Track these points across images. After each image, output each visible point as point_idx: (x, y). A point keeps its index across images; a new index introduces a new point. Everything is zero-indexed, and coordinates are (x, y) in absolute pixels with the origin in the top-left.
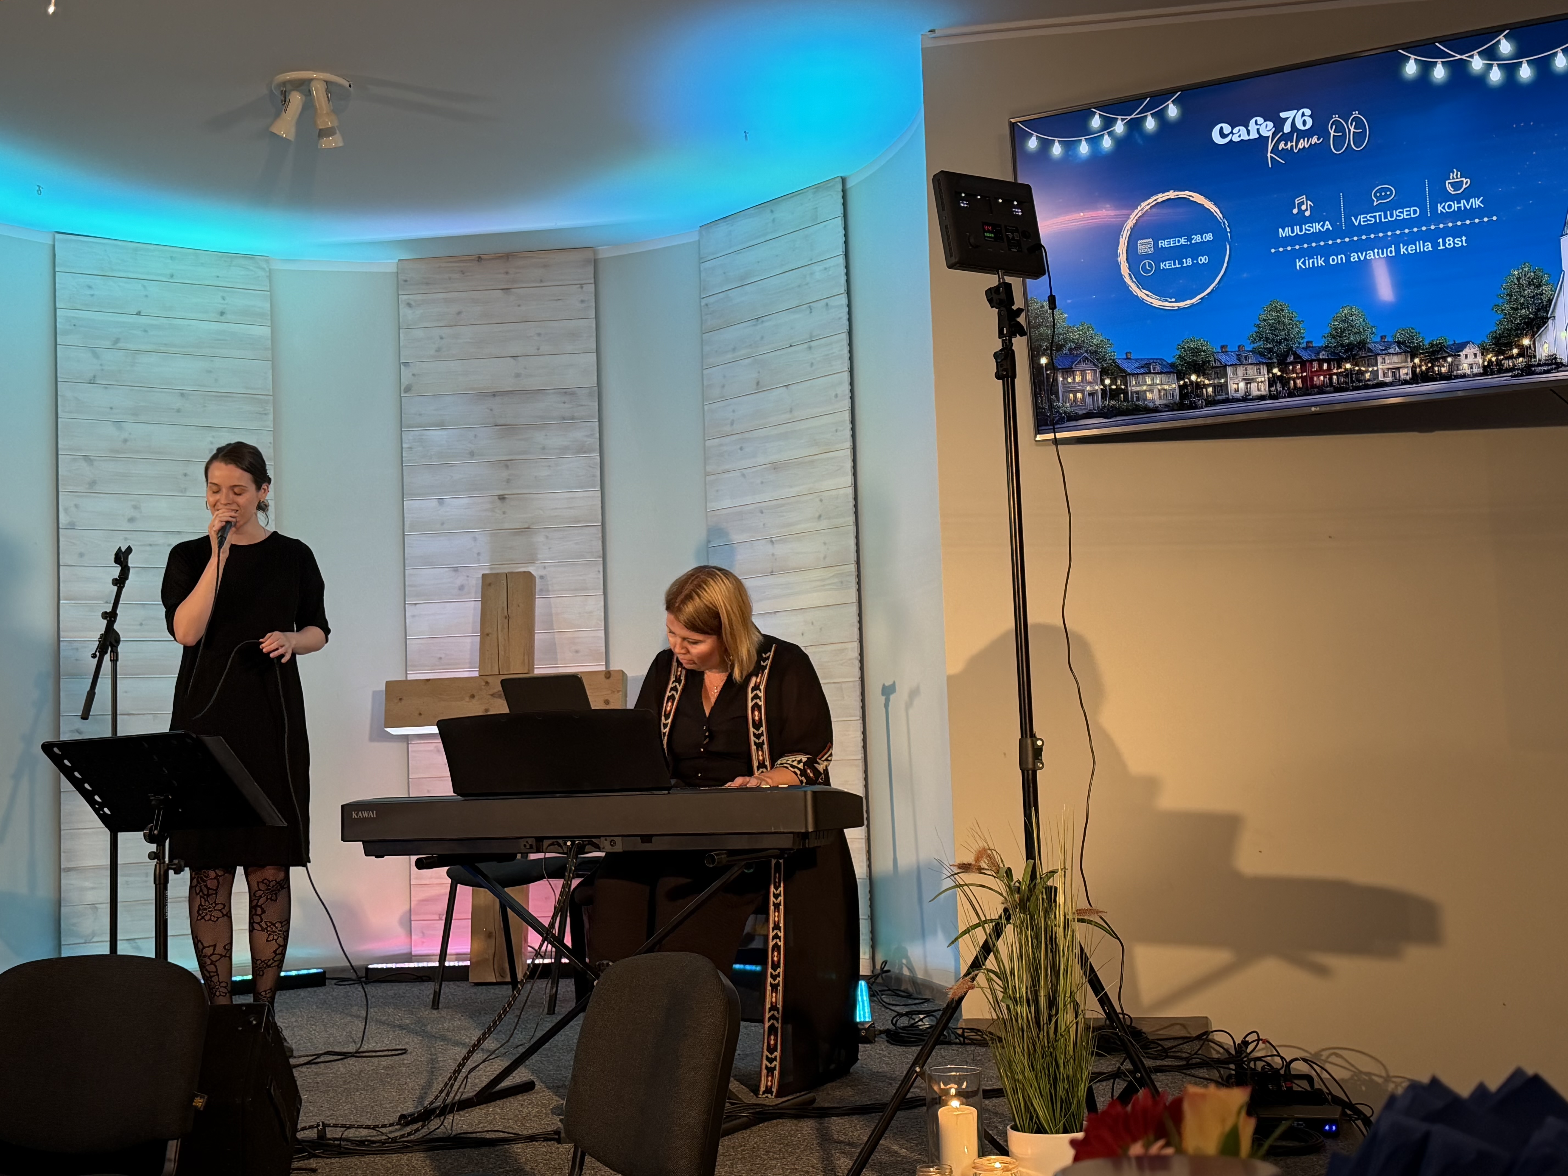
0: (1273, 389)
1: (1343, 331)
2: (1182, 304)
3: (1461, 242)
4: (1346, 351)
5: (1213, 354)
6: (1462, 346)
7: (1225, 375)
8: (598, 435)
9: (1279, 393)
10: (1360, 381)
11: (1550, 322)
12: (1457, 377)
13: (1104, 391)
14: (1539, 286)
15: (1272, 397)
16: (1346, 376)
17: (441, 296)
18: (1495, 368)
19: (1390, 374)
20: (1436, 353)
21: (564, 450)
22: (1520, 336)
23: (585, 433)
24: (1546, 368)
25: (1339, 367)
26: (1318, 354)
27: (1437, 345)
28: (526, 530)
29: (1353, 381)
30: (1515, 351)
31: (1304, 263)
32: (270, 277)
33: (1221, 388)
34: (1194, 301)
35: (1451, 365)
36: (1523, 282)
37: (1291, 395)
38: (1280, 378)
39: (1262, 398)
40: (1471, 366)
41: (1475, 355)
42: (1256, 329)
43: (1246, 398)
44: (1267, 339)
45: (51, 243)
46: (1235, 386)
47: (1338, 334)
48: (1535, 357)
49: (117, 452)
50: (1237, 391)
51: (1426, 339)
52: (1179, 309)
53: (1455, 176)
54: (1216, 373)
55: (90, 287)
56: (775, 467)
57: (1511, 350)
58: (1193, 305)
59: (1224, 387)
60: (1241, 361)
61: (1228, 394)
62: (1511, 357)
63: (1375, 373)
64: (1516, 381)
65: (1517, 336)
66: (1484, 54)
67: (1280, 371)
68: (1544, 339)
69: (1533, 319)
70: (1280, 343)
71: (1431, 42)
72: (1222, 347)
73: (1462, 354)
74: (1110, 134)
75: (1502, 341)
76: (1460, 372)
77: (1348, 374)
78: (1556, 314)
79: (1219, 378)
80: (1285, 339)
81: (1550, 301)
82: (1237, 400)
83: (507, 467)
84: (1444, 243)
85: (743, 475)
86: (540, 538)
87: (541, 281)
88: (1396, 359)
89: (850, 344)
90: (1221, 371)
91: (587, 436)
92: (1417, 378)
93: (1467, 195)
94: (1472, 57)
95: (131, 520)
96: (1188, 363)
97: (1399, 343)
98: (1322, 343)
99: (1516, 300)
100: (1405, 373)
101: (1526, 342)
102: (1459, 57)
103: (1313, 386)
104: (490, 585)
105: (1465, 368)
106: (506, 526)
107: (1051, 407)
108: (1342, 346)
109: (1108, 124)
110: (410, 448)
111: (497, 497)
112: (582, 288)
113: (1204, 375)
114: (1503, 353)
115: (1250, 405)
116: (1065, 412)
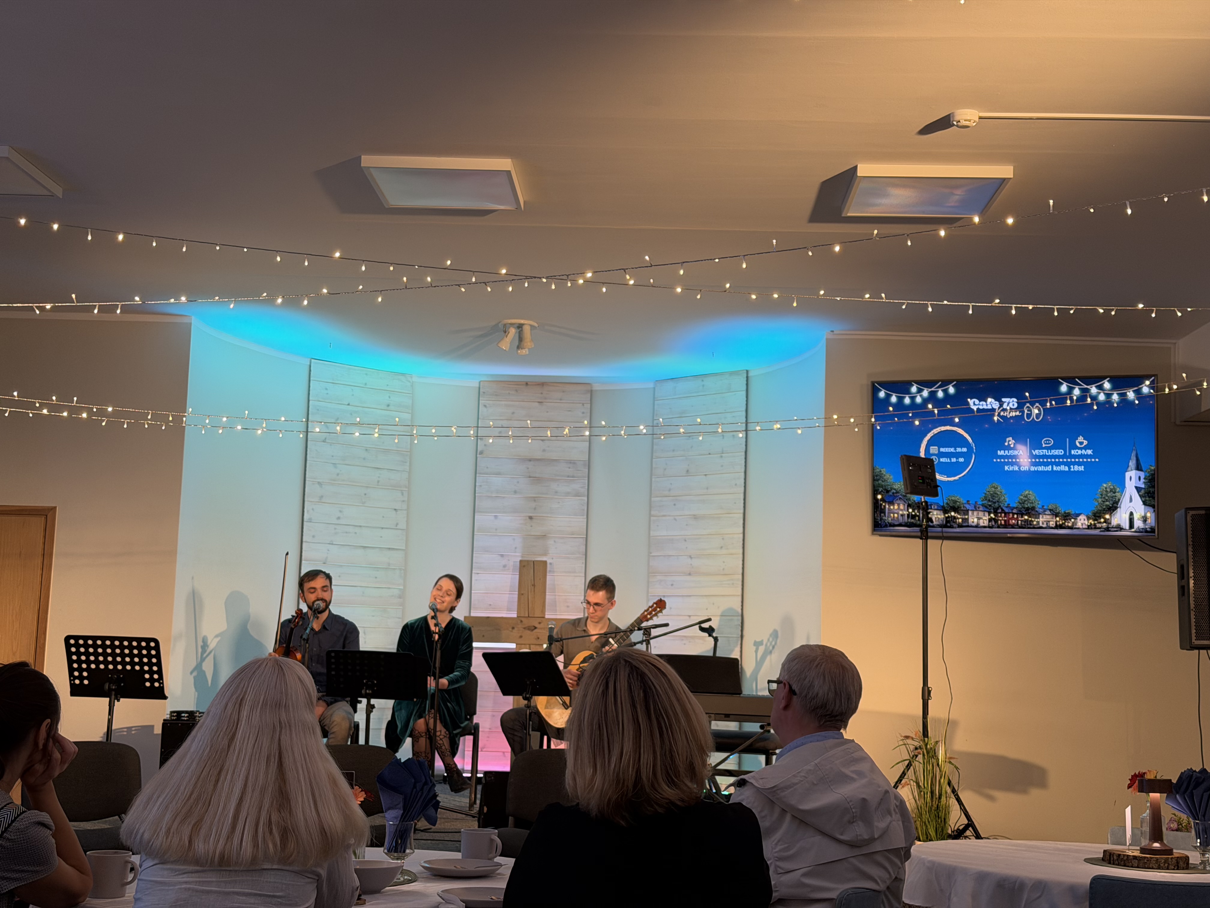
0: (990, 523)
1: (1025, 501)
2: (949, 479)
3: (1082, 468)
4: (1026, 511)
5: (963, 504)
6: (1078, 515)
7: (968, 514)
8: (587, 488)
9: (993, 525)
10: (1031, 525)
11: (1119, 509)
12: (1076, 528)
13: (908, 515)
14: (1115, 493)
15: (989, 527)
16: (1025, 522)
17: (503, 403)
18: (1093, 527)
19: (1045, 523)
20: (1067, 516)
21: (568, 494)
22: (1105, 514)
23: (579, 486)
24: (1115, 529)
25: (1022, 517)
26: (1012, 510)
27: (1068, 513)
28: (544, 537)
29: (1028, 525)
30: (1102, 520)
31: (1009, 468)
32: (412, 386)
33: (965, 520)
34: (957, 478)
35: (1073, 523)
36: (1108, 490)
37: (999, 527)
38: (994, 519)
39: (985, 527)
40: (1082, 524)
41: (1084, 520)
42: (984, 495)
43: (977, 526)
44: (989, 500)
45: (309, 364)
46: (972, 520)
47: (1022, 502)
48: (1111, 524)
49: (334, 480)
50: (973, 522)
51: (1062, 510)
52: (948, 481)
53: (1081, 439)
54: (964, 513)
55: (326, 389)
56: (695, 517)
57: (1100, 519)
58: (955, 480)
59: (967, 520)
60: (976, 509)
61: (968, 523)
62: (1100, 523)
63: (1038, 522)
64: (1102, 533)
65: (1104, 513)
66: (1098, 387)
67: (994, 515)
68: (1115, 516)
69: (1111, 507)
70: (995, 503)
71: (1074, 378)
72: (968, 501)
73: (1079, 518)
74: (921, 396)
75: (1098, 515)
76: (1077, 526)
77: (1026, 521)
78: (1122, 506)
79: (965, 515)
80: (998, 502)
81: (1119, 500)
82: (972, 526)
83: (535, 501)
84: (1074, 468)
85: (675, 519)
86: (551, 542)
87: (561, 400)
88: (1048, 517)
89: (746, 458)
90: (966, 512)
91: (582, 487)
92: (1058, 527)
93: (1085, 448)
94: (1092, 387)
95: (339, 518)
96: (951, 507)
97: (1050, 510)
98: (1015, 505)
99: (1104, 498)
100: (1052, 524)
101: (1107, 516)
102: (1086, 386)
103: (1009, 525)
104: (524, 566)
105: (1079, 525)
106: (533, 534)
107: (881, 520)
108: (1024, 508)
109: (920, 391)
110: (481, 486)
111: (528, 518)
112: (583, 405)
113: (959, 513)
114: (1097, 520)
115: (979, 530)
116: (888, 523)
